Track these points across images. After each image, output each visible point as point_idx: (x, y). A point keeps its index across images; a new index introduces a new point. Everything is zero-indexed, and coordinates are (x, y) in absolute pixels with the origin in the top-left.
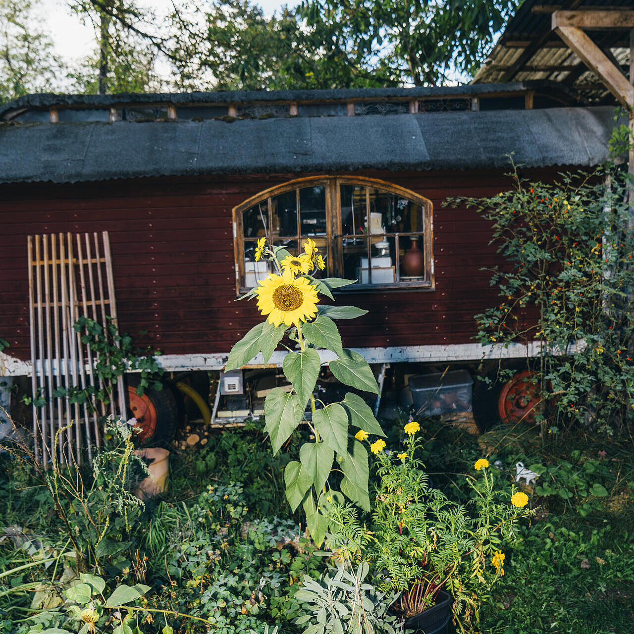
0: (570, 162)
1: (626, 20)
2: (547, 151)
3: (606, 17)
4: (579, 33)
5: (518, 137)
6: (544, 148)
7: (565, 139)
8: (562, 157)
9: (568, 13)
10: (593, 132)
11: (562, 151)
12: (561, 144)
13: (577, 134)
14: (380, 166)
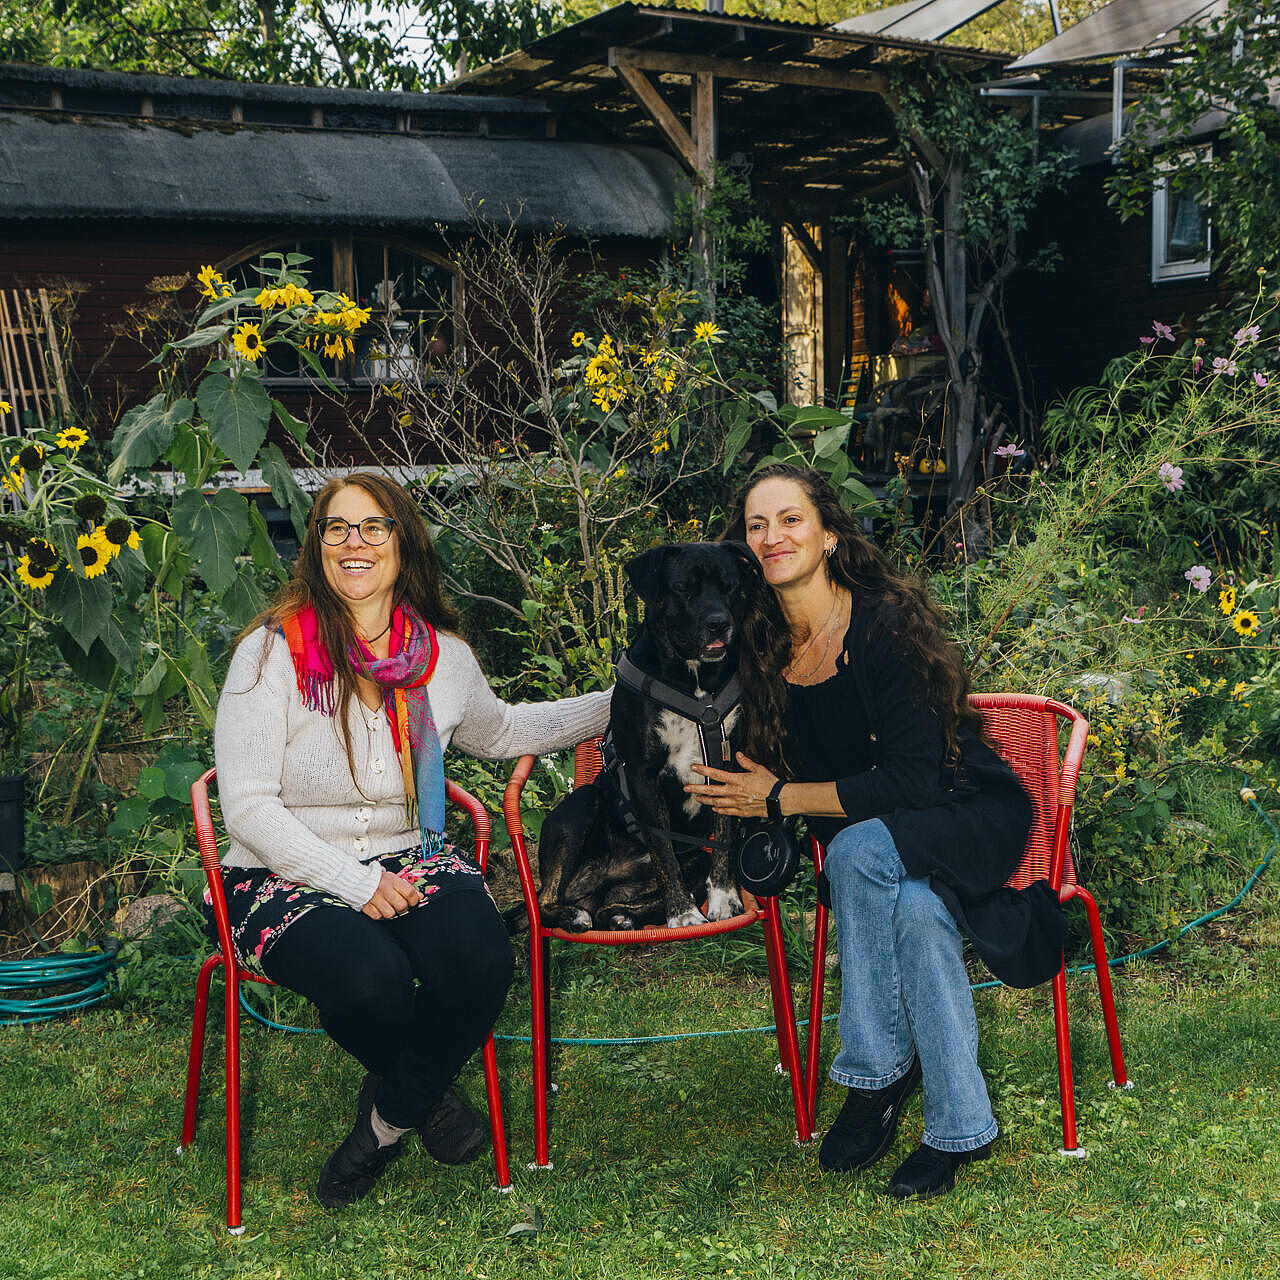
0: (630, 231)
1: (687, 64)
2: (602, 216)
3: (667, 59)
4: (639, 76)
5: (566, 192)
6: (597, 211)
7: (619, 200)
8: (620, 225)
9: (627, 51)
10: (649, 192)
11: (618, 216)
12: (615, 207)
13: (630, 193)
14: (415, 224)
